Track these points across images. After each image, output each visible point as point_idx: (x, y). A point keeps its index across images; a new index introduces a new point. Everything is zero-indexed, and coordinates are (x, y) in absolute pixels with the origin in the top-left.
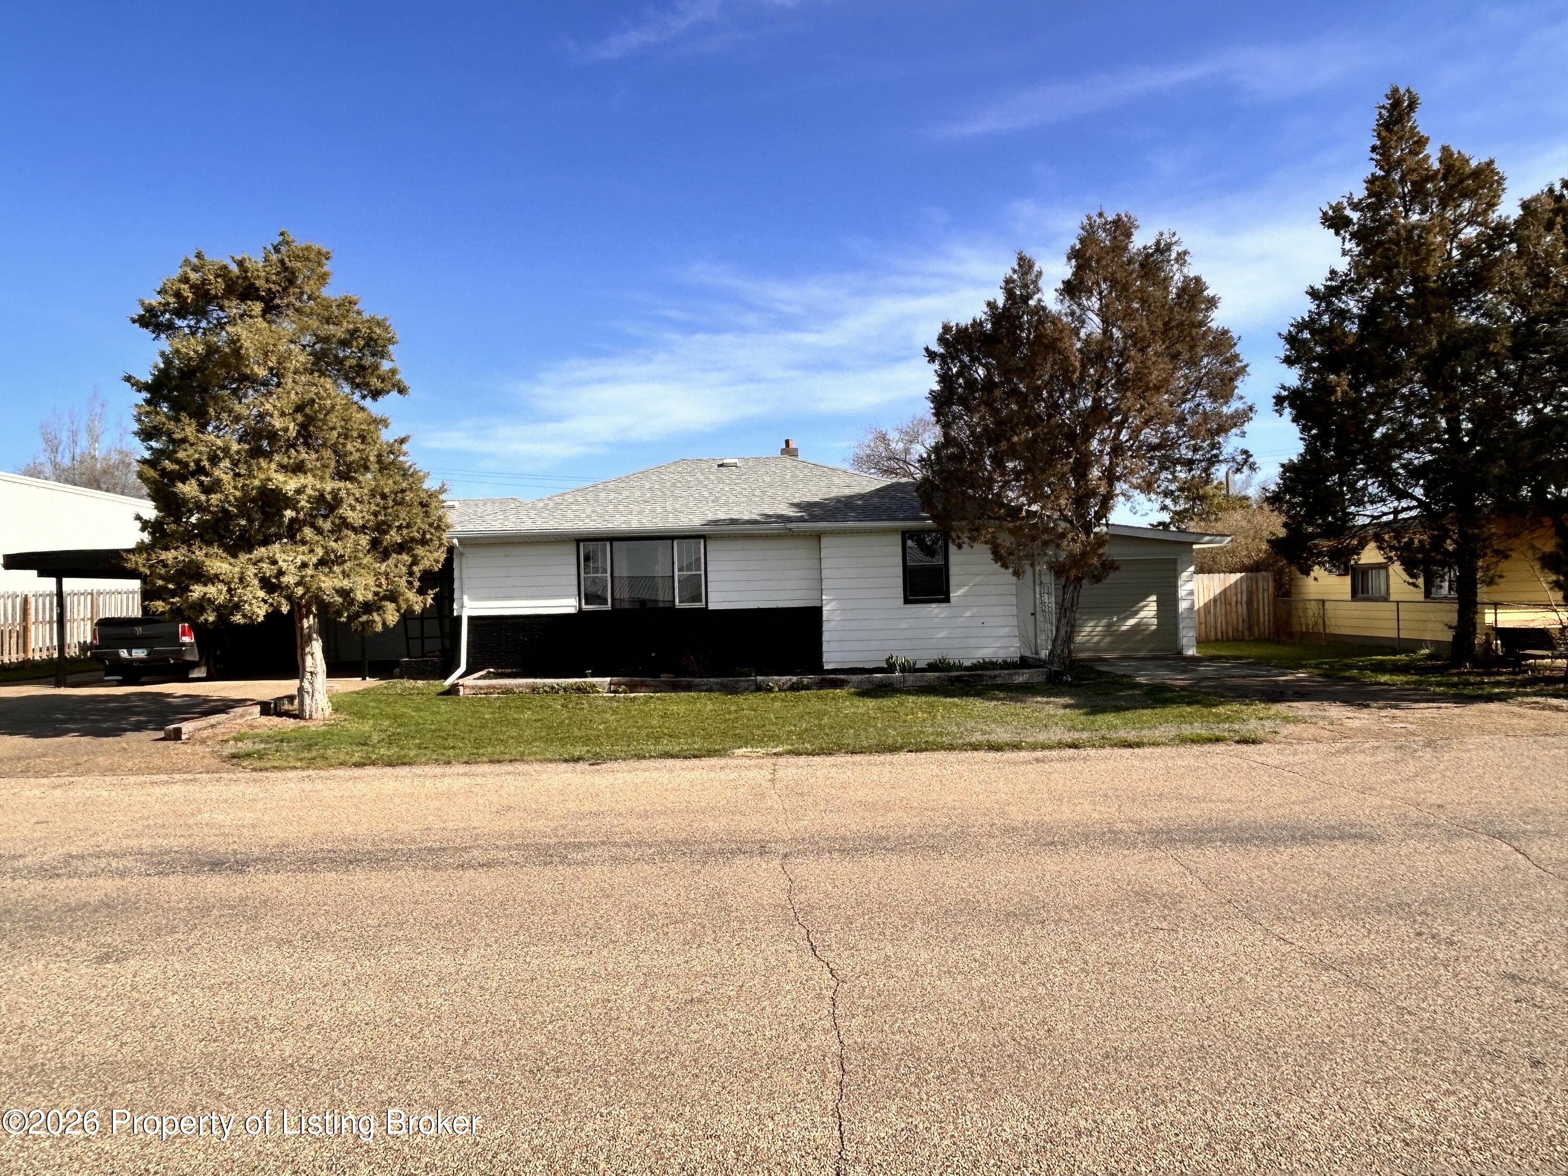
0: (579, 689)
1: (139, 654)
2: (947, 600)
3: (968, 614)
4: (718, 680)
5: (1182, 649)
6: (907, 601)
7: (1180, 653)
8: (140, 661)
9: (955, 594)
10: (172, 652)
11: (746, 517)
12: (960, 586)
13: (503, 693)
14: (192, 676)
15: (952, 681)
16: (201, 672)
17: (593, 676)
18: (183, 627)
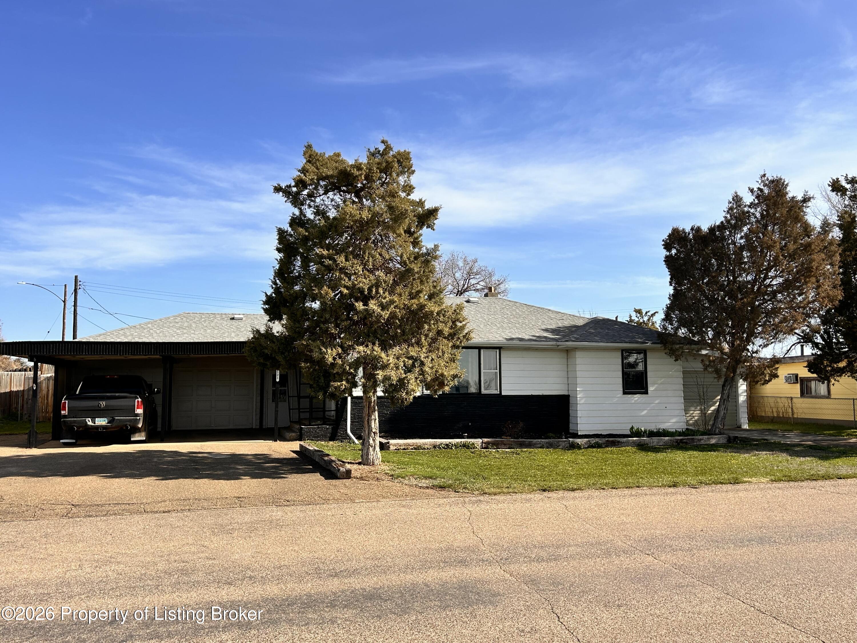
0: (465, 446)
1: (101, 422)
2: (646, 393)
3: (657, 402)
4: (547, 440)
5: (741, 425)
6: (625, 393)
7: (740, 427)
8: (104, 427)
9: (651, 389)
10: (130, 420)
11: (527, 337)
12: (653, 384)
13: (415, 449)
14: (132, 439)
15: (678, 442)
16: (141, 436)
17: (468, 437)
18: (138, 401)
